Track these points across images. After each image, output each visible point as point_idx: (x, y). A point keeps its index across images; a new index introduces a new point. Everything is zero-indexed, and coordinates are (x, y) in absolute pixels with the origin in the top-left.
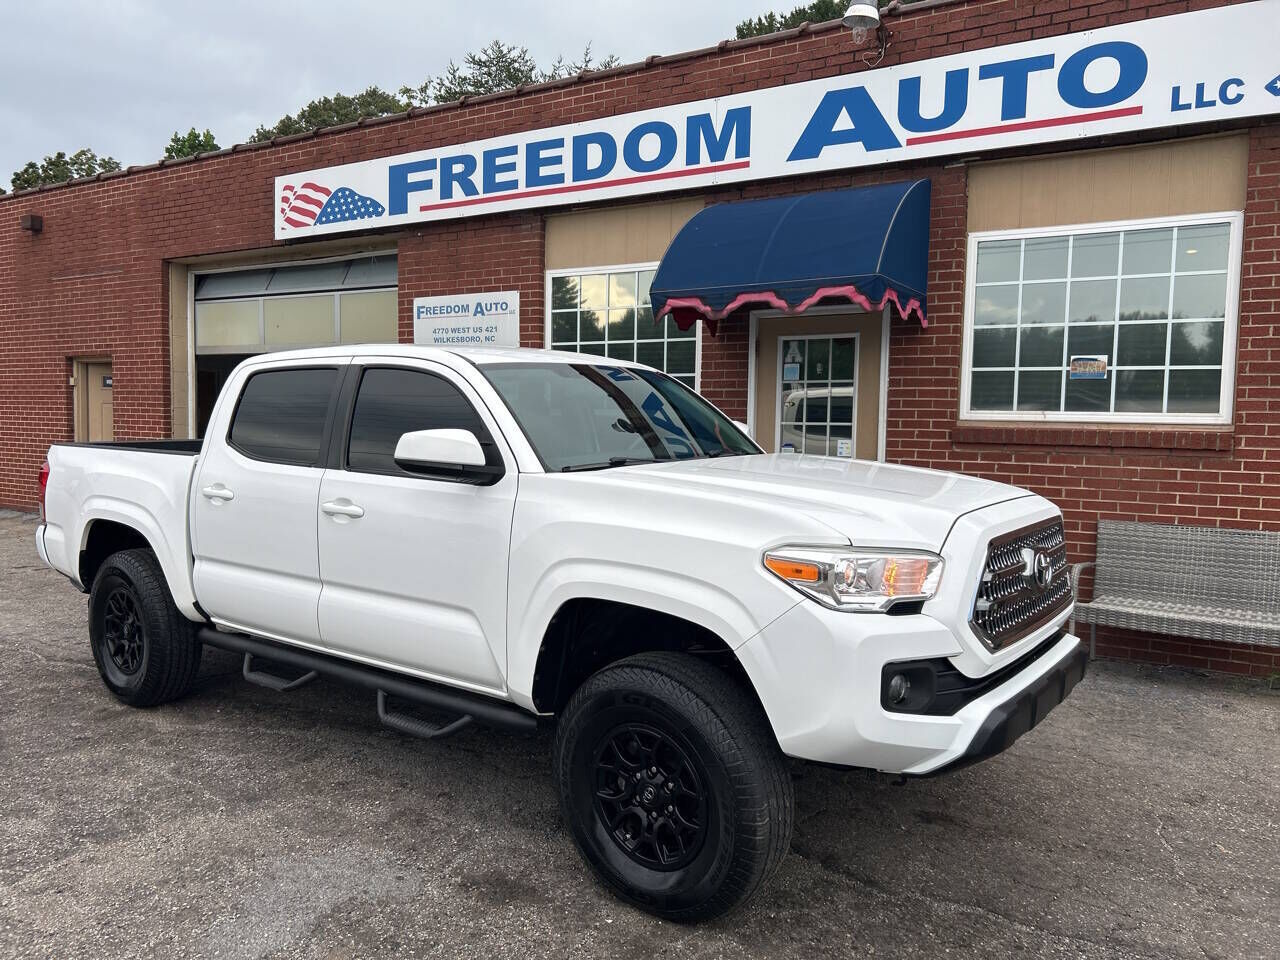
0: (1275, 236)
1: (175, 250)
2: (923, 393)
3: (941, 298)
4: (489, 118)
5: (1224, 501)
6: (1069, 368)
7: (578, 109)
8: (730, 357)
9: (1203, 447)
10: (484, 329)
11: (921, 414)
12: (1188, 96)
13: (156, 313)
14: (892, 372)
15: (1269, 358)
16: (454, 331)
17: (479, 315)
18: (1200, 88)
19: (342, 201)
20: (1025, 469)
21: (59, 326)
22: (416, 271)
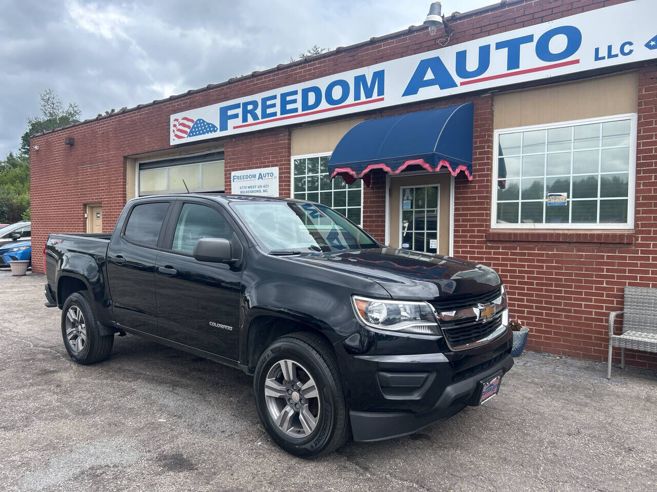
0: (654, 126)
1: (128, 152)
2: (472, 215)
3: (480, 165)
4: (265, 82)
5: (630, 271)
6: (547, 200)
7: (305, 76)
8: (377, 197)
9: (617, 242)
10: (262, 186)
11: (471, 226)
12: (603, 53)
13: (120, 182)
14: (456, 204)
15: (653, 192)
16: (249, 187)
17: (260, 179)
18: (610, 48)
19: (199, 125)
20: (524, 254)
21: (81, 189)
22: (232, 159)
